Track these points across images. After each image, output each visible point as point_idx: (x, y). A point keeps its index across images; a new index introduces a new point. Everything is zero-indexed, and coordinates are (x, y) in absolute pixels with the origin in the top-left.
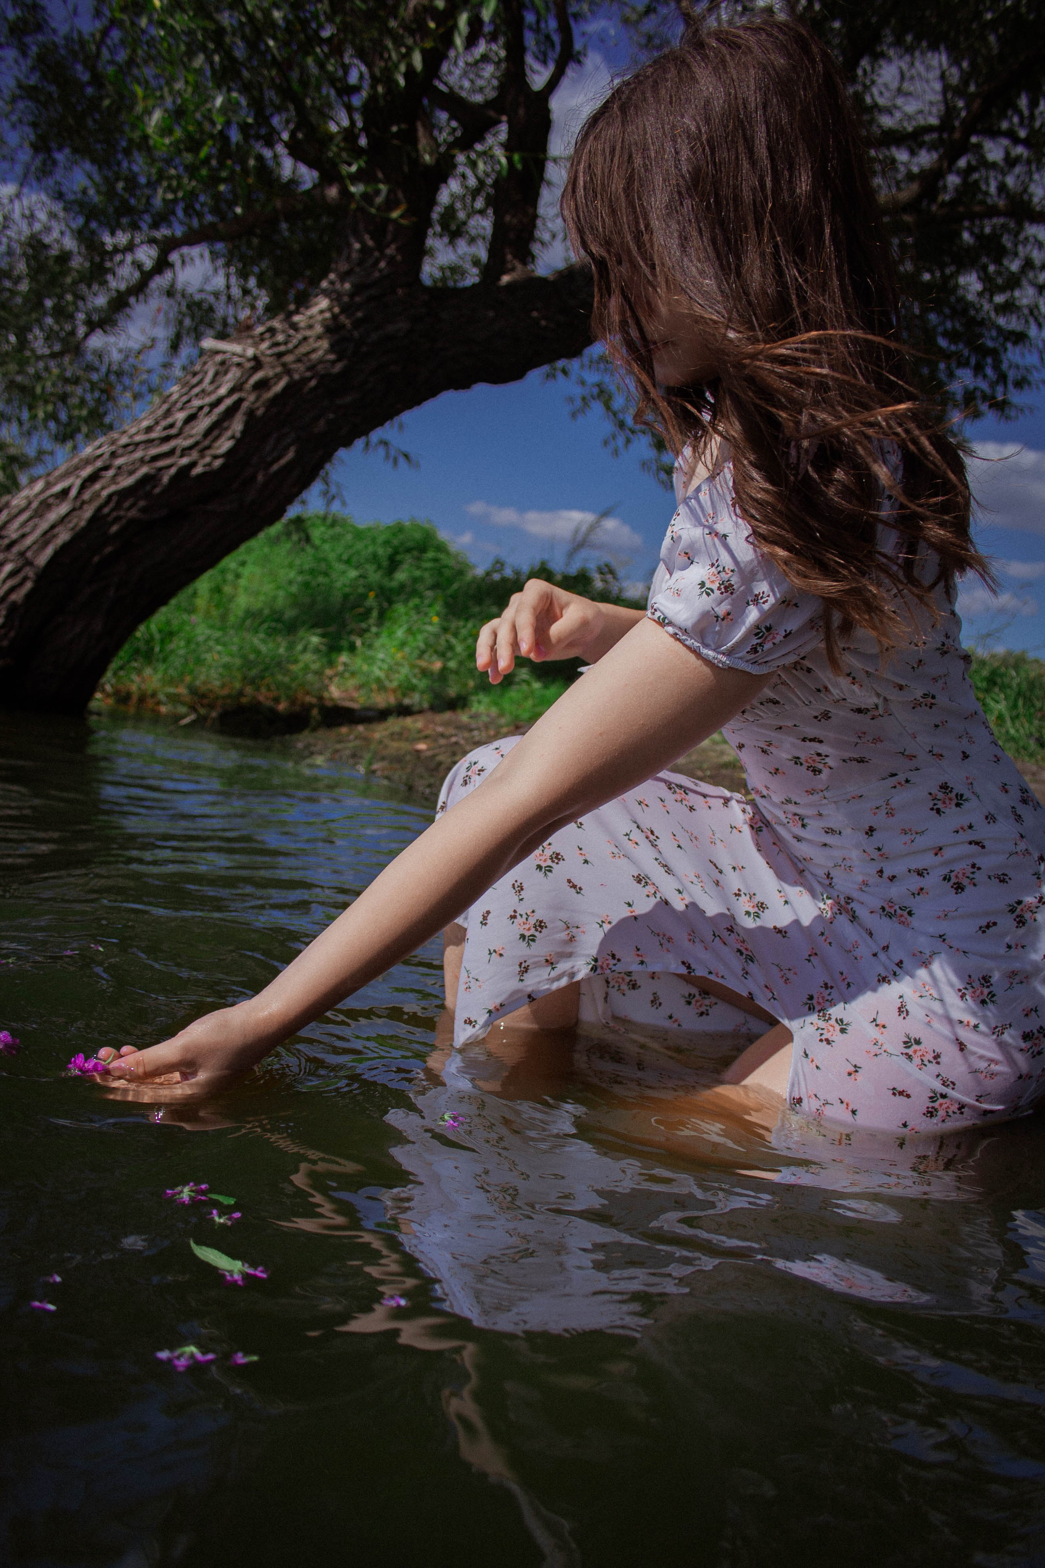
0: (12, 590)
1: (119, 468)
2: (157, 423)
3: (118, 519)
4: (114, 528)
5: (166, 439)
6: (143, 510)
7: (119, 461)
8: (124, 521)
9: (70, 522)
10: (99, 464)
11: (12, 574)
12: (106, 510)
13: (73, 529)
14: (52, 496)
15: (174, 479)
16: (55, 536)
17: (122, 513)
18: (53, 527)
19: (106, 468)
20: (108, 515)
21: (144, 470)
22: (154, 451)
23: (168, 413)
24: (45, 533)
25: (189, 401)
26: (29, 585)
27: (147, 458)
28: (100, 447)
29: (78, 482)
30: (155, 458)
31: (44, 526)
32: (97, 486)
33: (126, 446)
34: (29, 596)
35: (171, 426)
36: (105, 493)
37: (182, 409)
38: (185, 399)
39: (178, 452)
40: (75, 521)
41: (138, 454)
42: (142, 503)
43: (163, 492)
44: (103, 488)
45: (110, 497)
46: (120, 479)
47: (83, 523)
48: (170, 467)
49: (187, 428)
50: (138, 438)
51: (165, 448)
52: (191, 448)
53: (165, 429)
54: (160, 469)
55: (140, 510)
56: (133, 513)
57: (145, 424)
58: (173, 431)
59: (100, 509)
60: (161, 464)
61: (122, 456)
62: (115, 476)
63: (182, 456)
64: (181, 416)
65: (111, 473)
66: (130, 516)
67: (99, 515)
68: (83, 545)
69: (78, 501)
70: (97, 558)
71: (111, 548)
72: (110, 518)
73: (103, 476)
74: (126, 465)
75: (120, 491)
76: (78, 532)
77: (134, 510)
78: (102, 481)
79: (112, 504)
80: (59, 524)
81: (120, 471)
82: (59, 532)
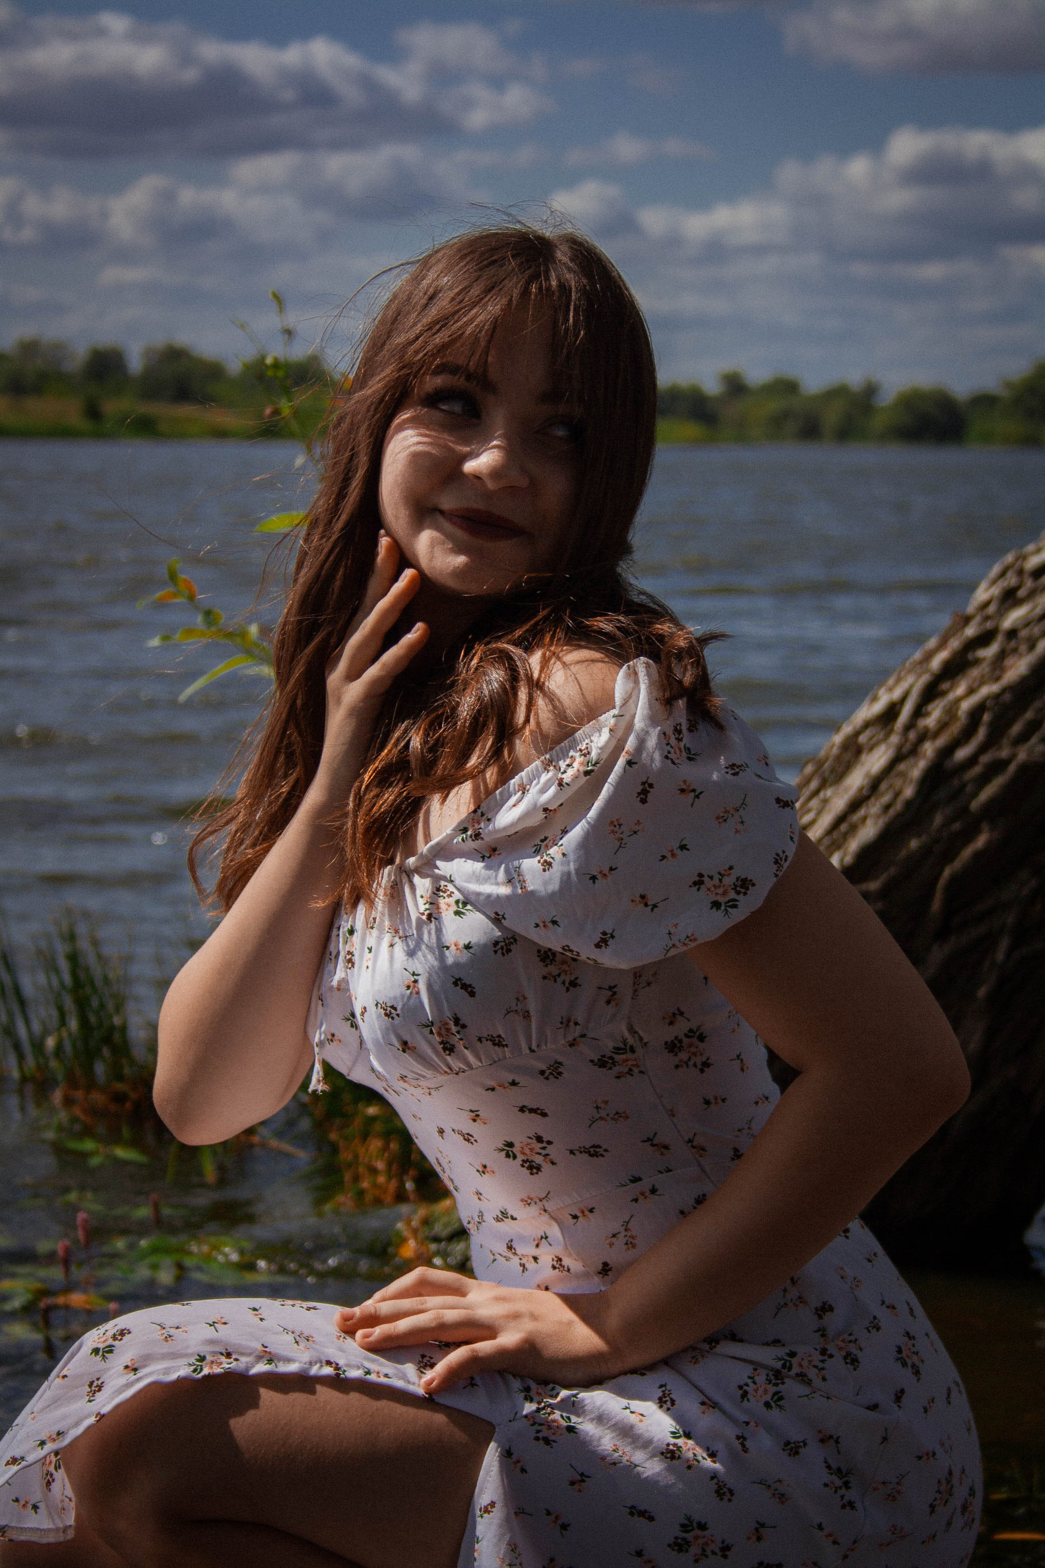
1: (1012, 633)
3: (998, 766)
4: (985, 796)
7: (1015, 616)
8: (1012, 768)
9: (887, 789)
10: (977, 628)
12: (962, 754)
13: (888, 809)
14: (867, 725)
16: (854, 829)
17: (1004, 753)
18: (853, 807)
19: (984, 639)
20: (972, 761)
29: (921, 686)
31: (839, 803)
32: (958, 689)
36: (970, 705)
40: (896, 786)
45: (977, 716)
46: (1006, 664)
47: (909, 792)
56: (1032, 749)
62: (1002, 656)
65: (993, 649)
66: (1022, 756)
67: (949, 764)
68: (914, 844)
69: (912, 735)
70: (947, 873)
71: (981, 841)
72: (977, 770)
73: (977, 662)
74: (1027, 624)
75: (997, 697)
76: (899, 816)
77: (1034, 740)
78: (975, 673)
79: (982, 733)
80: (867, 798)
81: (1013, 644)
82: (864, 819)
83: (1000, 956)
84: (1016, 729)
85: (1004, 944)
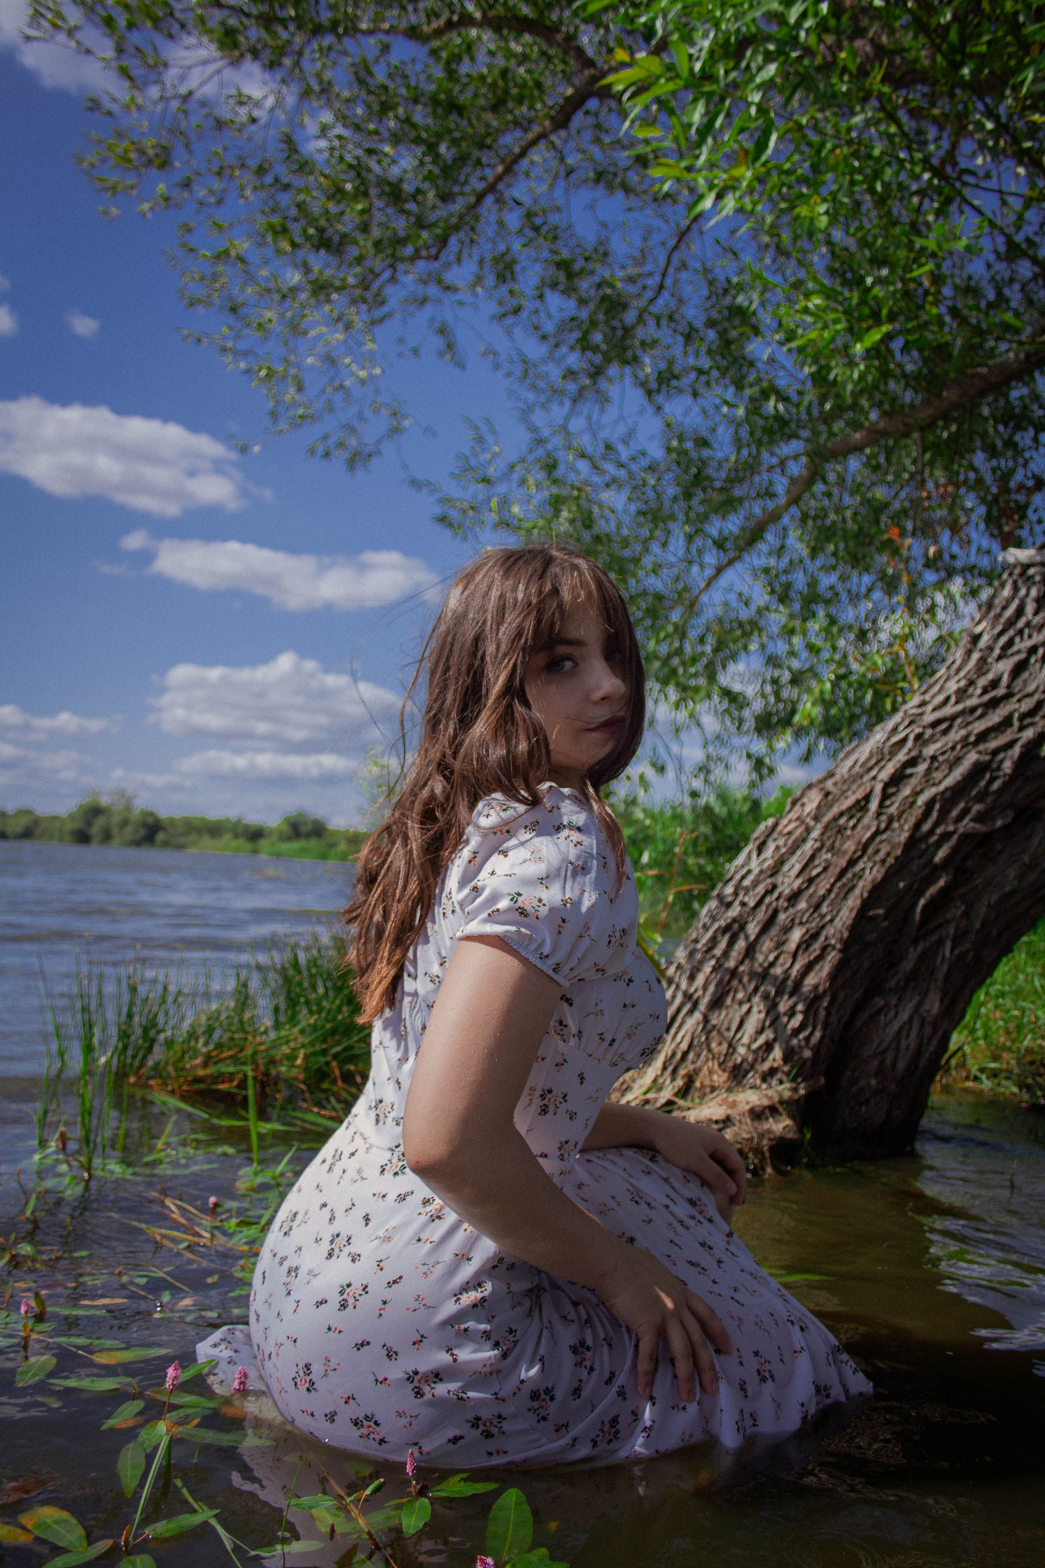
0: (808, 968)
1: (934, 758)
2: (971, 683)
3: (946, 836)
4: (941, 854)
5: (994, 703)
6: (980, 818)
7: (931, 750)
8: (955, 838)
9: (877, 851)
10: (902, 756)
11: (806, 944)
12: (926, 827)
13: (883, 861)
14: (841, 814)
15: (1021, 763)
16: (859, 876)
17: (951, 828)
18: (852, 863)
19: (912, 762)
20: (931, 832)
21: (972, 757)
22: (979, 727)
23: (982, 666)
24: (843, 873)
25: (1010, 643)
26: (832, 957)
27: (972, 739)
28: (895, 730)
29: (879, 787)
30: (982, 737)
32: (906, 791)
33: (934, 724)
34: (833, 976)
35: (994, 684)
36: (921, 800)
37: (1000, 658)
38: (1003, 640)
39: (1016, 724)
40: (885, 849)
41: (956, 735)
42: (977, 808)
43: (1005, 785)
44: (916, 794)
45: (929, 805)
46: (937, 775)
47: (898, 852)
48: (1010, 745)
49: (1019, 682)
50: (948, 710)
51: (995, 718)
52: (1032, 713)
53: (985, 691)
54: (995, 752)
55: (974, 820)
56: (967, 825)
57: (953, 686)
58: (1001, 691)
59: (918, 825)
60: (993, 744)
61: (932, 739)
62: (928, 771)
63: (1021, 729)
64: (1005, 667)
65: (922, 768)
66: (961, 830)
67: (918, 835)
68: (902, 885)
69: (884, 818)
70: (922, 902)
71: (941, 883)
72: (934, 838)
73: (911, 775)
74: (944, 753)
75: (943, 793)
76: (891, 866)
77: (966, 820)
78: (914, 781)
79: (935, 815)
80: (861, 857)
81: (936, 764)
82: (863, 869)
83: (947, 953)
84: (955, 813)
85: (948, 944)
